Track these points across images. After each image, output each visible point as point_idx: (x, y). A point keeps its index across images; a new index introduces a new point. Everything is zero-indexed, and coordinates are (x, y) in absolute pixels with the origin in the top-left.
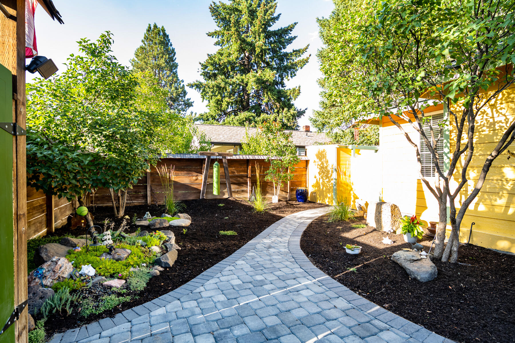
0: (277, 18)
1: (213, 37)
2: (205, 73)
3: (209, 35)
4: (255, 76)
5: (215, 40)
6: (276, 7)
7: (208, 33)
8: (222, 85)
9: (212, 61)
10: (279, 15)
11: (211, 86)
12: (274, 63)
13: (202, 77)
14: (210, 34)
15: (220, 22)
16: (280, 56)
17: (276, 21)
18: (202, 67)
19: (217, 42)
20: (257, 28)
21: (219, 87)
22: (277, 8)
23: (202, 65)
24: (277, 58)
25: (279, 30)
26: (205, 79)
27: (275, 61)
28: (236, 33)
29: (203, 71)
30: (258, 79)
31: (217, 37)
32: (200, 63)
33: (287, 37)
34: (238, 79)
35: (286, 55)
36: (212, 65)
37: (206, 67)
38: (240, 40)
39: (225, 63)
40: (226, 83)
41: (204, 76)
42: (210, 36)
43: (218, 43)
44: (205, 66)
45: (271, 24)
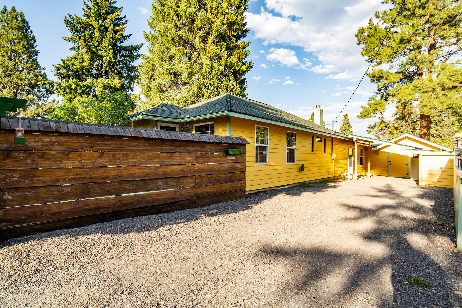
0: (129, 37)
1: (69, 41)
2: (59, 74)
3: (65, 40)
4: (102, 83)
5: (72, 45)
6: (125, 30)
7: (64, 37)
8: (74, 86)
9: (66, 65)
10: (130, 35)
11: (62, 87)
12: (123, 72)
13: (56, 76)
14: (66, 39)
15: (75, 33)
16: (129, 67)
17: (128, 39)
18: (55, 69)
19: (73, 48)
20: (107, 45)
21: (70, 88)
23: (56, 67)
24: (126, 69)
25: (130, 47)
26: (59, 79)
27: (125, 71)
28: (86, 47)
29: (56, 72)
30: (105, 86)
31: (73, 42)
32: (54, 66)
33: (136, 54)
34: (89, 83)
35: (134, 67)
36: (65, 68)
37: (59, 69)
38: (91, 53)
39: (78, 68)
40: (77, 85)
41: (58, 76)
42: (67, 40)
44: (58, 68)
45: (124, 40)
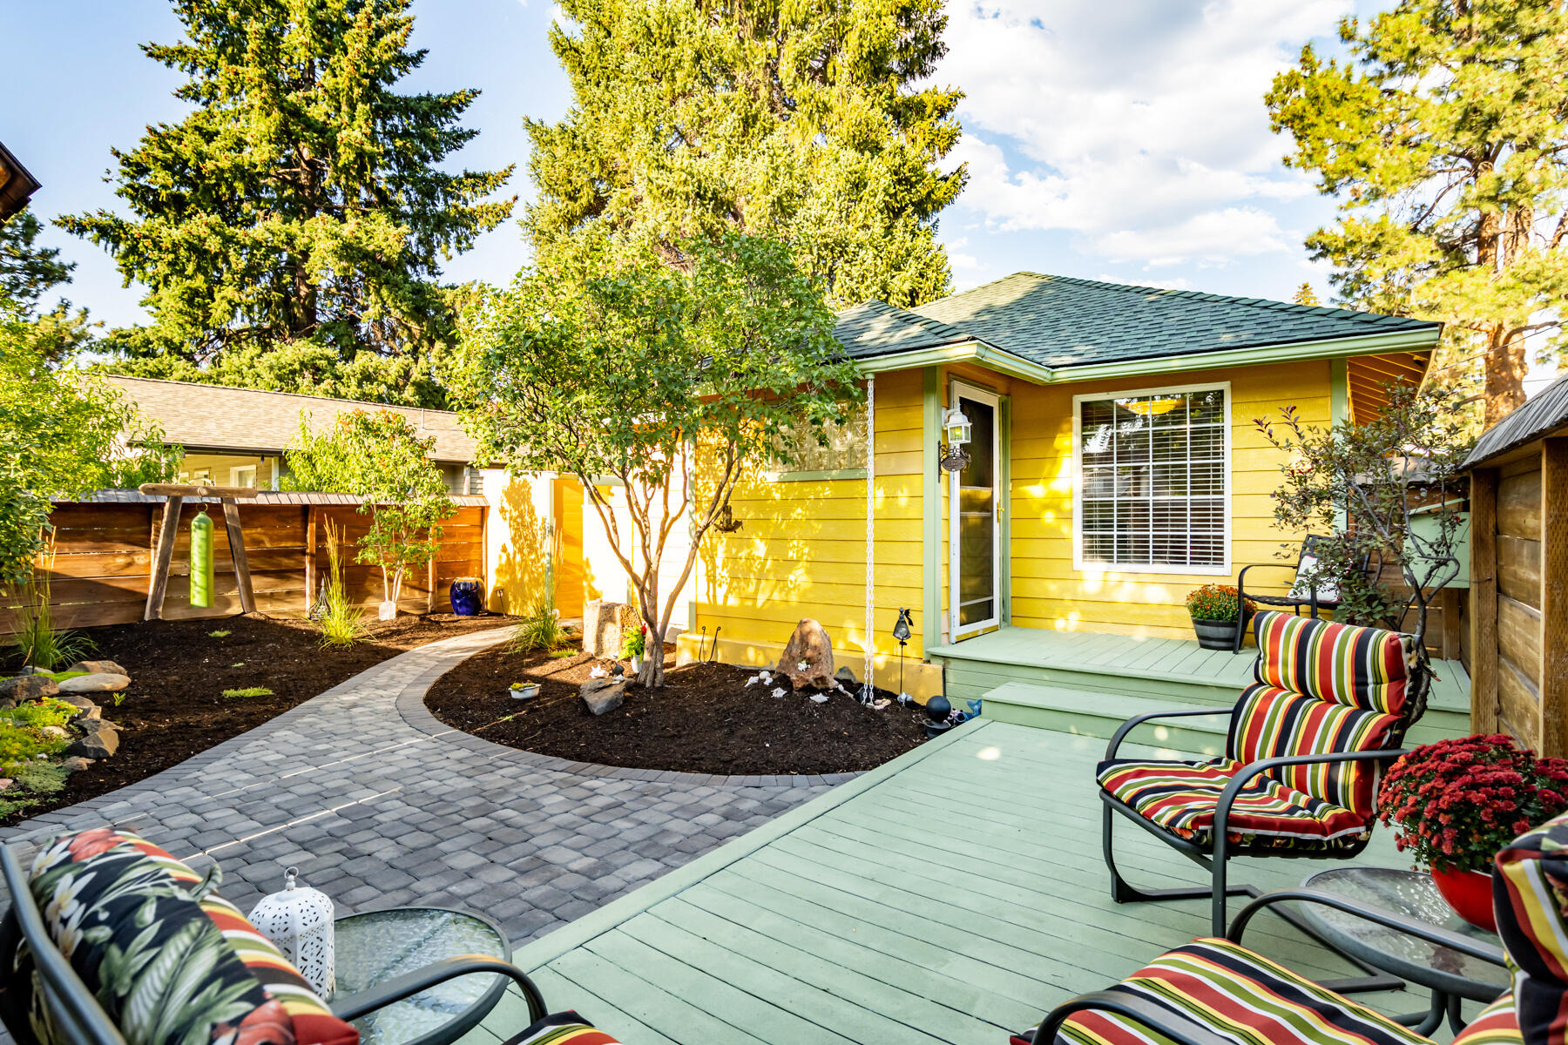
0: (417, 59)
1: (169, 64)
2: (136, 190)
3: (151, 55)
4: (336, 236)
5: (180, 77)
6: (410, 30)
7: (148, 45)
8: (213, 244)
9: (169, 156)
10: (422, 53)
11: (166, 243)
12: (401, 197)
13: (127, 201)
14: (157, 52)
15: (200, 27)
16: (423, 179)
17: (411, 68)
18: (127, 169)
19: (189, 88)
20: (343, 82)
21: (196, 249)
22: (413, 34)
23: (126, 162)
24: (413, 184)
25: (420, 99)
26: (140, 212)
27: (407, 192)
28: (265, 86)
29: (127, 180)
30: (347, 247)
31: (188, 67)
32: (117, 154)
33: (447, 128)
34: (273, 234)
35: (443, 180)
36: (167, 166)
37: (142, 170)
38: (282, 109)
39: (222, 171)
40: (228, 240)
41: (133, 198)
42: (158, 57)
43: (191, 93)
44: (138, 164)
45: (395, 72)
